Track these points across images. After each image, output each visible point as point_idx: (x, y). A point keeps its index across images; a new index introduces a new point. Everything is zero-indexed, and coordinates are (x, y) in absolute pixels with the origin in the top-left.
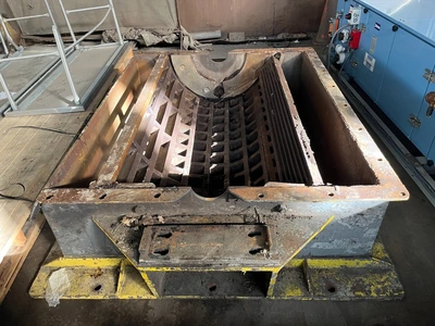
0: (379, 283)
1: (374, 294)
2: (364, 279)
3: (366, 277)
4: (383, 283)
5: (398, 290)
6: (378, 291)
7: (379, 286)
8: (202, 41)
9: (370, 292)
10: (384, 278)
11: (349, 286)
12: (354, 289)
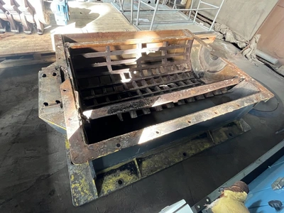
0: (82, 188)
1: (73, 186)
2: (83, 180)
3: (86, 180)
4: (83, 191)
5: (79, 202)
6: (76, 188)
7: (80, 189)
8: (258, 57)
9: (75, 184)
10: (87, 192)
11: (77, 171)
12: (75, 174)
